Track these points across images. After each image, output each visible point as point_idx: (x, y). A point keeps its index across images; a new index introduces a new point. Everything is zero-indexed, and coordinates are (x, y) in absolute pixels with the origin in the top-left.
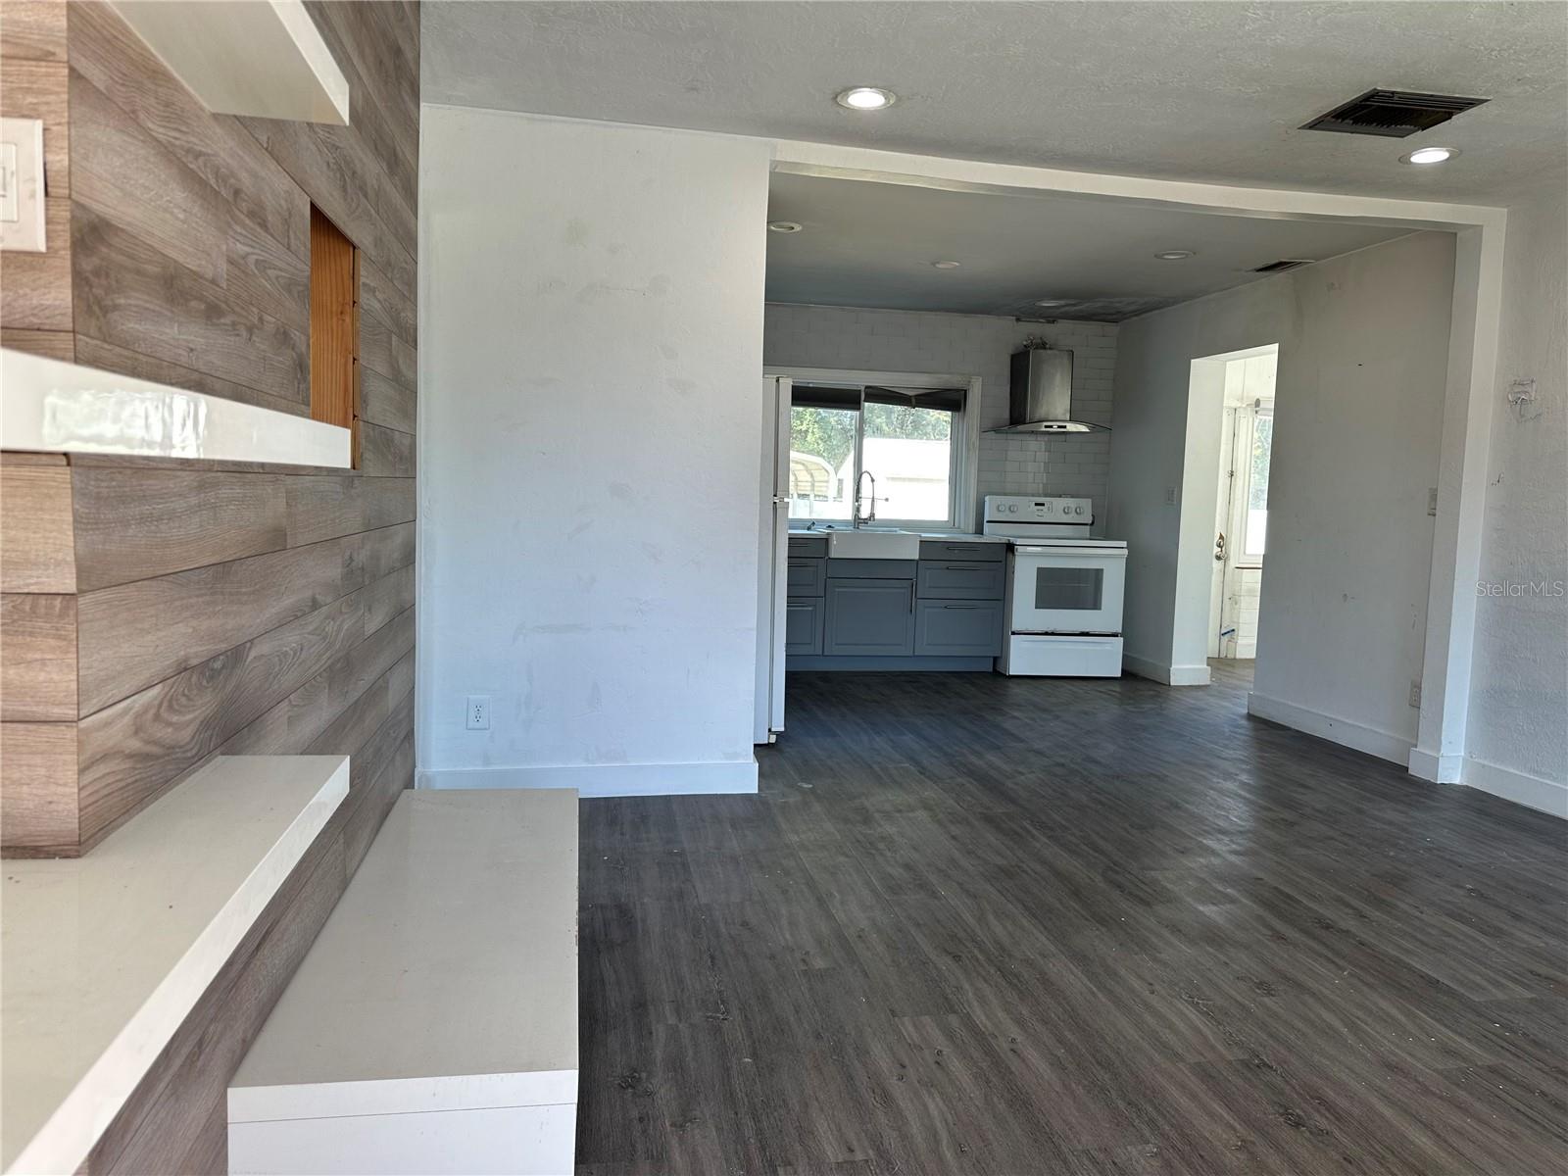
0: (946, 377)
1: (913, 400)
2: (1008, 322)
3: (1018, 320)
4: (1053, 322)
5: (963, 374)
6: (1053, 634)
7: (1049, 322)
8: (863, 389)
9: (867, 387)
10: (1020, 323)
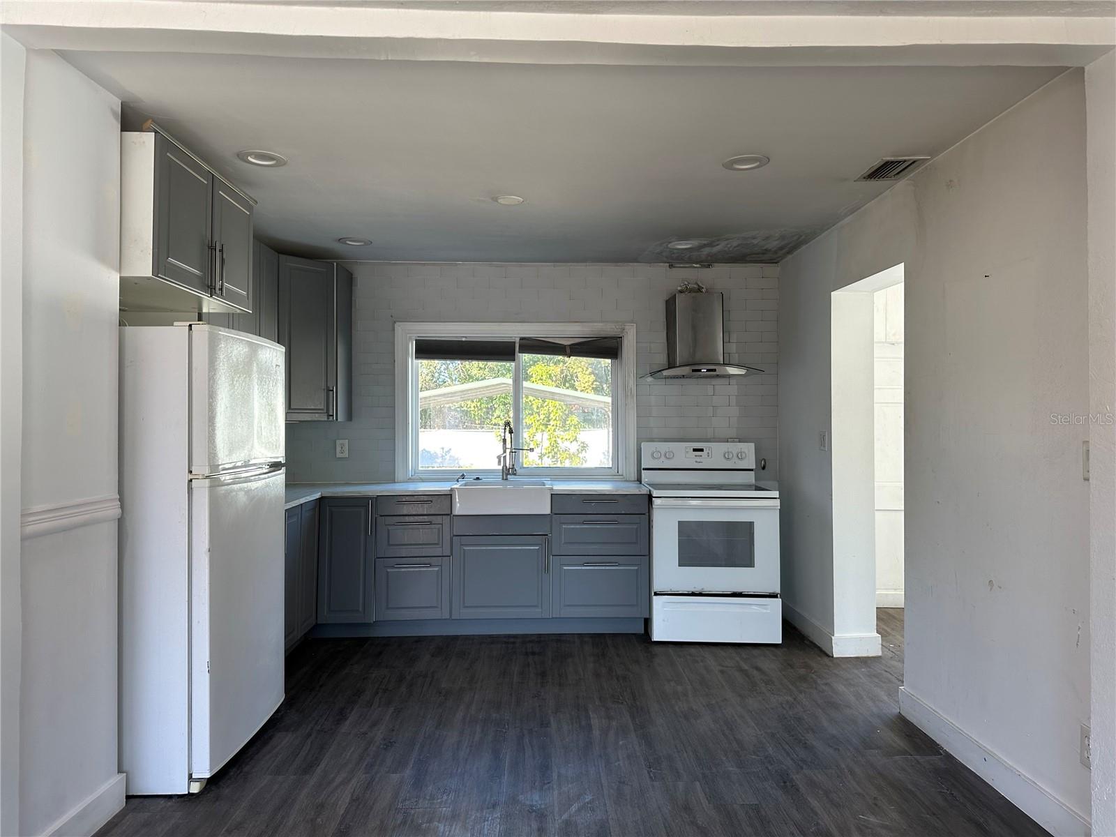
0: (600, 325)
1: (568, 350)
2: (662, 268)
3: (671, 266)
4: (708, 266)
5: (617, 322)
6: (701, 595)
7: (703, 266)
8: (517, 340)
9: (522, 339)
10: (674, 269)
